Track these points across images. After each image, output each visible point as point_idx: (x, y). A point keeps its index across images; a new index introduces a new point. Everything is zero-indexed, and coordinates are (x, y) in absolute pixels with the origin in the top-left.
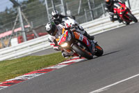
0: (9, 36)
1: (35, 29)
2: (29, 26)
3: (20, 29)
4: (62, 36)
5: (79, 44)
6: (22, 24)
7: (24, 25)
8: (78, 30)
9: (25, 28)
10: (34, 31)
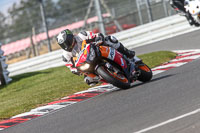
0: (80, 28)
1: (118, 20)
2: (108, 15)
3: (95, 19)
4: (81, 53)
5: (108, 65)
6: (99, 12)
7: (102, 13)
8: (109, 42)
9: (103, 18)
10: (116, 22)
